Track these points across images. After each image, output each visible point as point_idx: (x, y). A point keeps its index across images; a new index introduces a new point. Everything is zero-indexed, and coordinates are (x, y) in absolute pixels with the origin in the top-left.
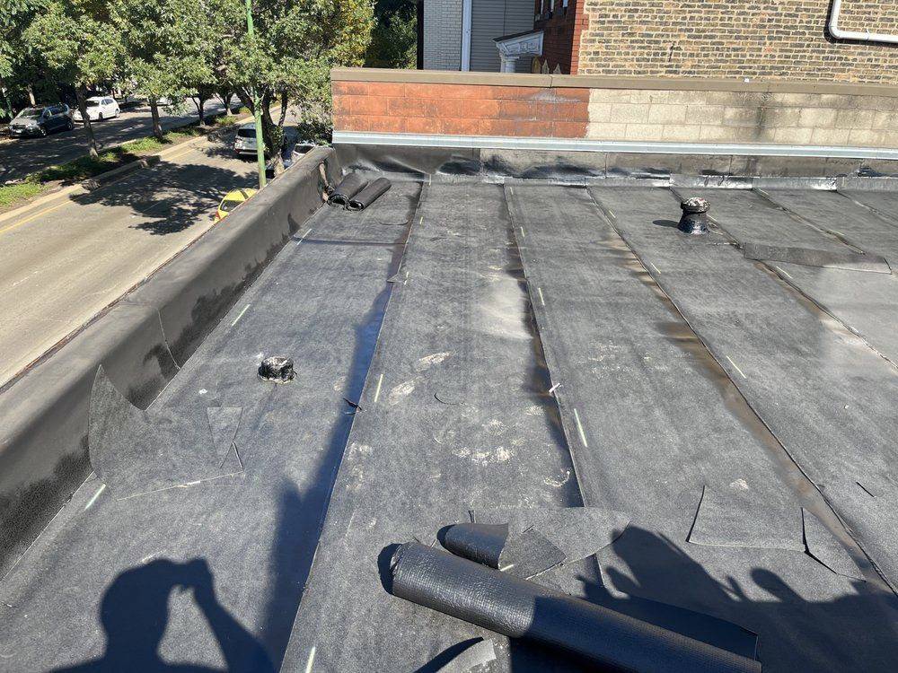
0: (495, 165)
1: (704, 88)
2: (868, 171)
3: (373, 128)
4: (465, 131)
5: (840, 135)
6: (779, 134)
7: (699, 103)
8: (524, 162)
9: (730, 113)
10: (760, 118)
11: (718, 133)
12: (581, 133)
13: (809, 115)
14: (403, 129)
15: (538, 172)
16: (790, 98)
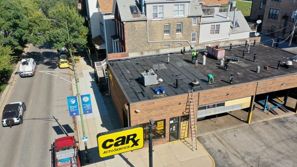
0: (122, 60)
1: (137, 52)
2: (151, 56)
3: (111, 58)
4: (119, 58)
5: (148, 54)
6: (143, 54)
7: (137, 53)
8: (124, 59)
9: (140, 53)
10: (142, 53)
11: (139, 55)
12: (128, 57)
13: (146, 53)
14: (114, 58)
15: (126, 60)
16: (144, 52)
